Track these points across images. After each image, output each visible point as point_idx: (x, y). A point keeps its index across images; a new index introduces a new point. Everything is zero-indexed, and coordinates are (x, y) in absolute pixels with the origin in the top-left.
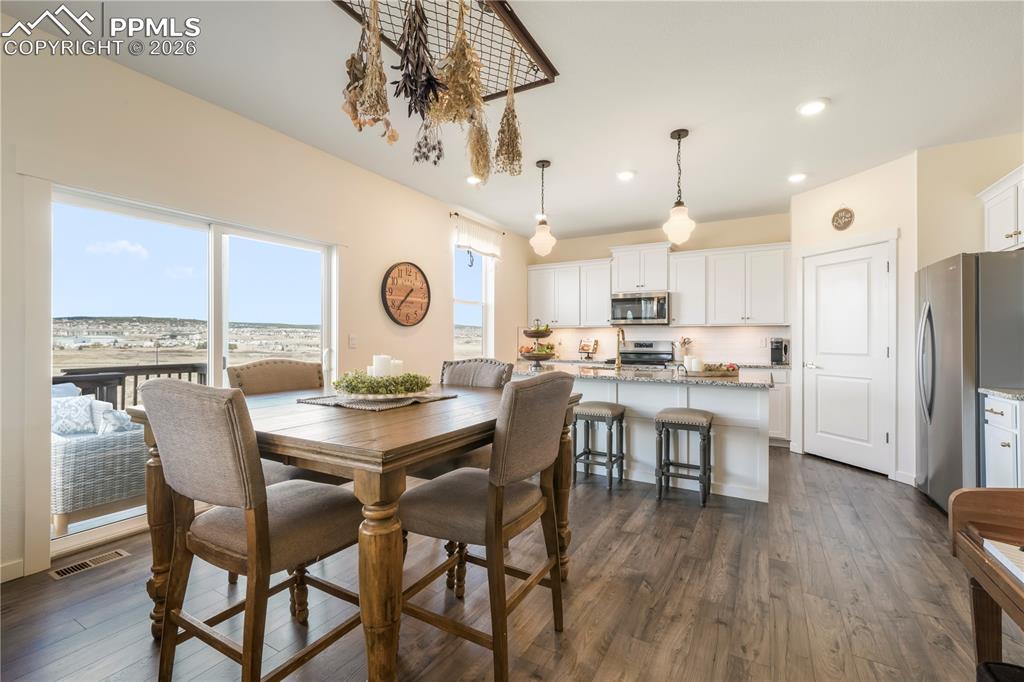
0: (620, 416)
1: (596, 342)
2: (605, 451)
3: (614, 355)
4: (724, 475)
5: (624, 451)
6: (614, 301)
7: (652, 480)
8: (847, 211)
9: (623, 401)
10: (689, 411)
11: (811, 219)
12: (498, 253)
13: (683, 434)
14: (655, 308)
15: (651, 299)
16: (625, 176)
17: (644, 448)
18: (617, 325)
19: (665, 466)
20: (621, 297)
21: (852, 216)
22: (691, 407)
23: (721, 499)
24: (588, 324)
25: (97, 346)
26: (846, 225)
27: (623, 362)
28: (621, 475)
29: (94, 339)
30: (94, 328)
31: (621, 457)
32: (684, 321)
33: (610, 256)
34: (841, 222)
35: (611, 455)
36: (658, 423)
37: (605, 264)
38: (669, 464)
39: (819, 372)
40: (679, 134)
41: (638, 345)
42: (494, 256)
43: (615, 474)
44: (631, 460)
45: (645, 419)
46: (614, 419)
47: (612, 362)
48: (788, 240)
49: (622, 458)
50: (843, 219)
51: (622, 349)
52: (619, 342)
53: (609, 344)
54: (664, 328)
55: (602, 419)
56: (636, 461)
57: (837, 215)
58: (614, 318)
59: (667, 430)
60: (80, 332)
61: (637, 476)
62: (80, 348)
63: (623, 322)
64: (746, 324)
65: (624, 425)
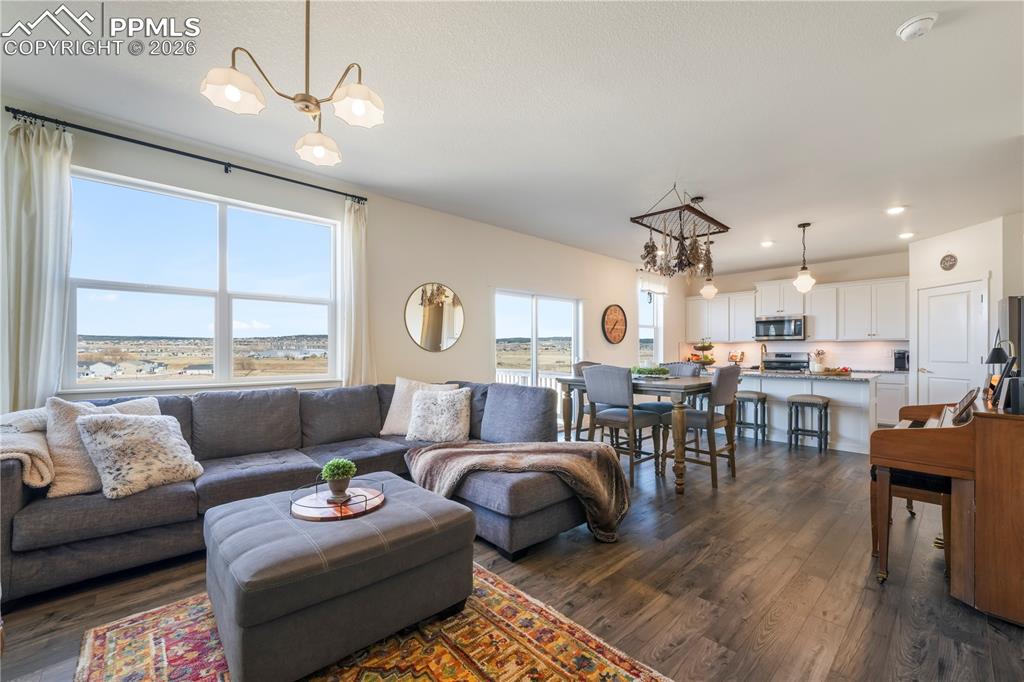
0: (763, 400)
1: (743, 354)
2: (753, 422)
3: (758, 363)
4: (837, 437)
5: (766, 422)
6: (757, 322)
7: (785, 440)
8: (951, 256)
9: (765, 391)
10: (812, 395)
11: (925, 261)
12: (666, 292)
13: (808, 410)
14: (793, 327)
15: (790, 321)
16: (767, 244)
17: (780, 420)
18: (761, 341)
19: (795, 432)
20: (764, 319)
21: (956, 260)
22: (814, 393)
23: (835, 452)
24: (736, 340)
25: (314, 356)
26: (951, 267)
27: (766, 368)
28: (763, 437)
29: (312, 352)
30: (310, 343)
31: (763, 426)
32: (818, 337)
33: (755, 289)
34: (948, 264)
35: (757, 424)
36: (789, 402)
37: (750, 296)
38: (797, 430)
39: (930, 375)
40: (804, 226)
41: (777, 355)
42: (664, 293)
43: (760, 437)
44: (771, 428)
45: (779, 402)
46: (759, 400)
47: (757, 368)
48: (908, 275)
49: (765, 426)
50: (949, 262)
51: (765, 358)
52: (762, 353)
53: (753, 354)
54: (802, 343)
55: (751, 400)
56: (775, 429)
57: (944, 259)
58: (757, 335)
59: (797, 407)
60: (303, 346)
61: (775, 438)
62: (304, 358)
63: (765, 338)
64: (872, 338)
65: (766, 406)
